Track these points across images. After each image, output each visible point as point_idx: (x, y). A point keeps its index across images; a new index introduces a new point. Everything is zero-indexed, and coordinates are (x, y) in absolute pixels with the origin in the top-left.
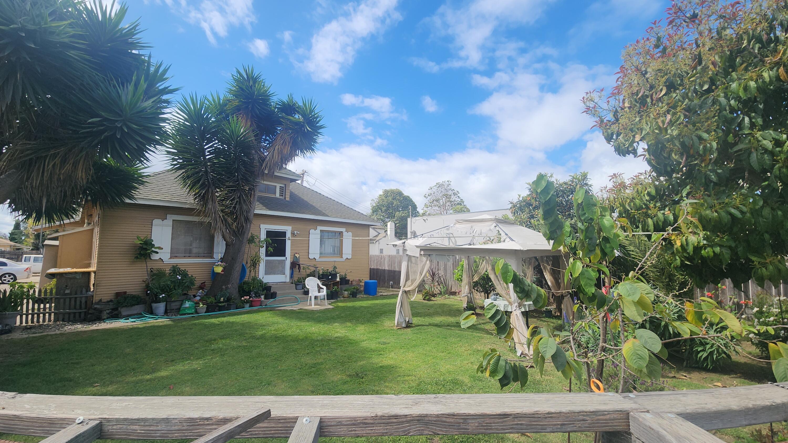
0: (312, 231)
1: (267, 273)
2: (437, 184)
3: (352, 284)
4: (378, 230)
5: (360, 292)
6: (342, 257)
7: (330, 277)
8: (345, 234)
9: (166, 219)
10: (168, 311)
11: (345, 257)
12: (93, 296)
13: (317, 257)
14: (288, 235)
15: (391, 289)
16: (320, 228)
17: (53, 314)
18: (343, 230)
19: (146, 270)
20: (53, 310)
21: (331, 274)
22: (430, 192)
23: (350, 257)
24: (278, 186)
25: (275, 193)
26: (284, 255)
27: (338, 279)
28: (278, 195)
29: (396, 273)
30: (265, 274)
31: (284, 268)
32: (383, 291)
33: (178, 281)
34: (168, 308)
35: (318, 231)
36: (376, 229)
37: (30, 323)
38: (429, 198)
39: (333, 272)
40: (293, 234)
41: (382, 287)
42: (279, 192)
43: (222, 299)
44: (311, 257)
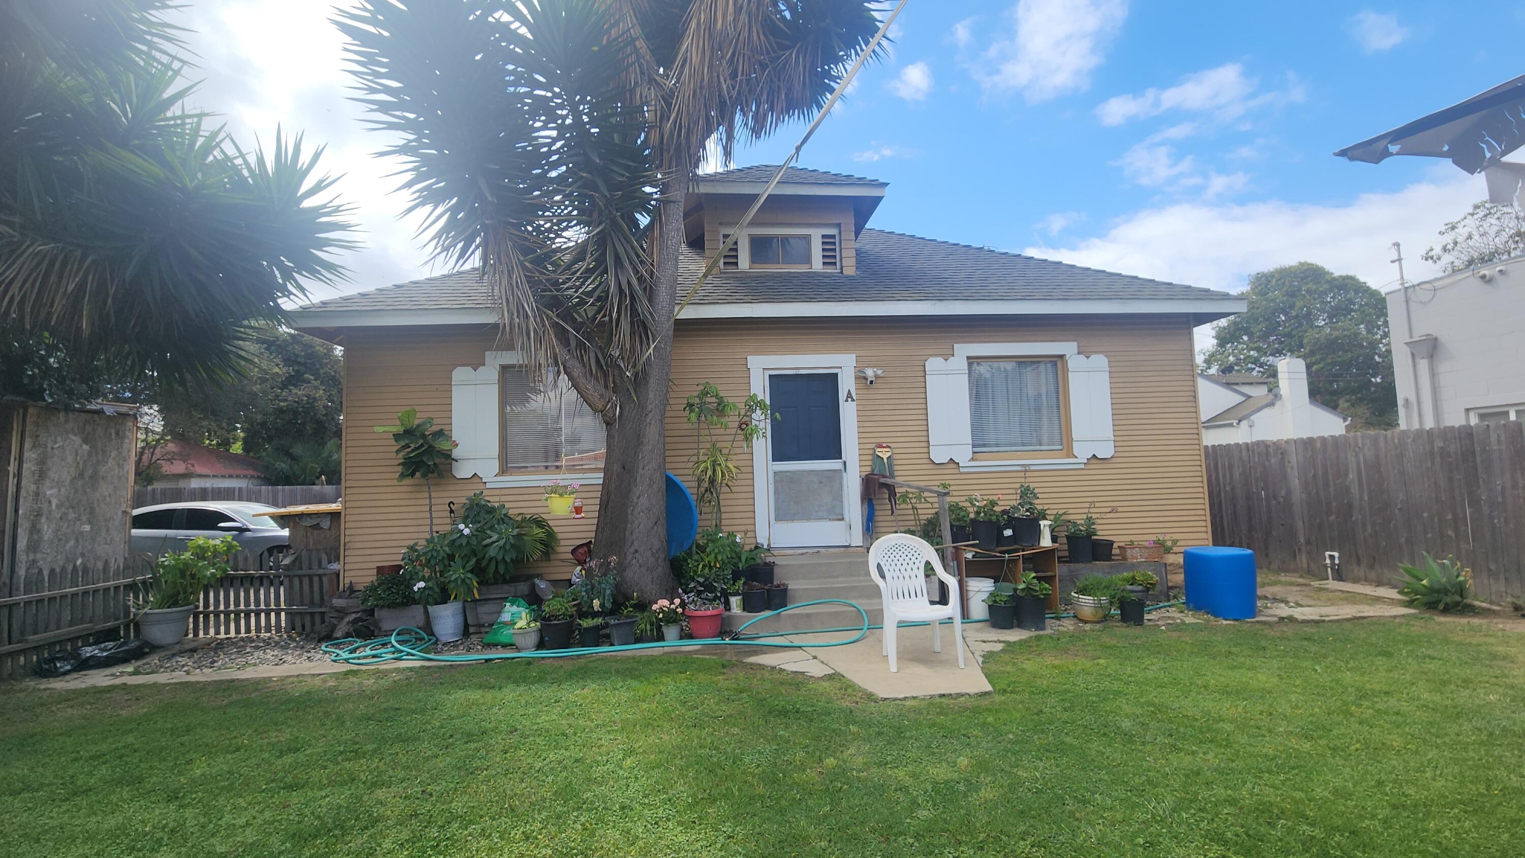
0: (934, 364)
1: (783, 514)
2: (1476, 207)
3: (1125, 558)
4: (1246, 390)
5: (1167, 594)
6: (1070, 454)
7: (1008, 533)
8: (1075, 362)
9: (484, 365)
10: (472, 630)
11: (1082, 452)
12: (338, 575)
13: (963, 456)
14: (847, 383)
15: (1332, 584)
16: (965, 350)
17: (283, 614)
18: (1066, 348)
19: (428, 508)
20: (283, 606)
21: (1012, 522)
22: (1448, 239)
23: (1106, 451)
24: (816, 236)
25: (808, 260)
26: (837, 454)
27: (1046, 542)
28: (817, 264)
29: (1356, 516)
30: (777, 519)
31: (838, 497)
32: (1293, 594)
33: (464, 542)
34: (469, 622)
35: (959, 362)
36: (1235, 387)
37: (243, 635)
38: (1447, 259)
39: (1022, 513)
40: (861, 378)
41: (1286, 570)
42: (820, 254)
43: (596, 603)
44: (939, 455)
